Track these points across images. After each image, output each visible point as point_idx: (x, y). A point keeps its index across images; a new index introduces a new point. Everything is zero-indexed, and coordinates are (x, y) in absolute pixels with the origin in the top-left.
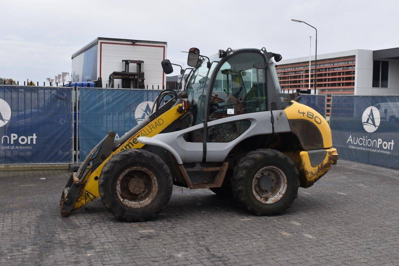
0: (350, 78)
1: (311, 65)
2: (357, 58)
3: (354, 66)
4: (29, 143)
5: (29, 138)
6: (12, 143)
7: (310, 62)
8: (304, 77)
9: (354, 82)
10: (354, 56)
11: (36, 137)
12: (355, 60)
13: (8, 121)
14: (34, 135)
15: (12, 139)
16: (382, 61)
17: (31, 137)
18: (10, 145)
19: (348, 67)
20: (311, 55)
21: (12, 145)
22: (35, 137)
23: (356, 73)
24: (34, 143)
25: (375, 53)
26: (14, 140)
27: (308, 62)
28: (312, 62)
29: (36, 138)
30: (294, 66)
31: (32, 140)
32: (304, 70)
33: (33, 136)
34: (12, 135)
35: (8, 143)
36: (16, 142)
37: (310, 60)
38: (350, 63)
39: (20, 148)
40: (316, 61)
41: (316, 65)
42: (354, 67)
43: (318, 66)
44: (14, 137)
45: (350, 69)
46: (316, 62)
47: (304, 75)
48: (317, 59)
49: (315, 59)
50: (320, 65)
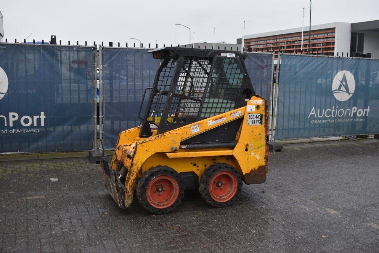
0: (329, 49)
1: (304, 36)
2: (336, 30)
3: (334, 37)
4: (35, 124)
5: (35, 118)
6: (11, 125)
7: (303, 33)
8: (285, 48)
9: (334, 52)
10: (334, 29)
11: (45, 117)
12: (334, 32)
13: (4, 95)
14: (42, 113)
15: (11, 120)
16: (359, 33)
17: (38, 117)
18: (8, 127)
19: (327, 38)
20: (304, 26)
21: (12, 128)
22: (43, 116)
23: (336, 43)
24: (43, 124)
25: (353, 25)
26: (14, 122)
27: (301, 33)
28: (304, 32)
29: (45, 119)
30: (276, 38)
31: (39, 120)
32: (285, 41)
33: (40, 115)
34: (11, 114)
35: (6, 125)
36: (17, 124)
37: (303, 31)
38: (330, 35)
39: (22, 131)
40: (310, 31)
41: (310, 35)
42: (333, 39)
43: (312, 36)
44: (14, 117)
45: (330, 40)
46: (310, 33)
47: (285, 46)
48: (311, 30)
49: (309, 30)
50: (313, 35)
